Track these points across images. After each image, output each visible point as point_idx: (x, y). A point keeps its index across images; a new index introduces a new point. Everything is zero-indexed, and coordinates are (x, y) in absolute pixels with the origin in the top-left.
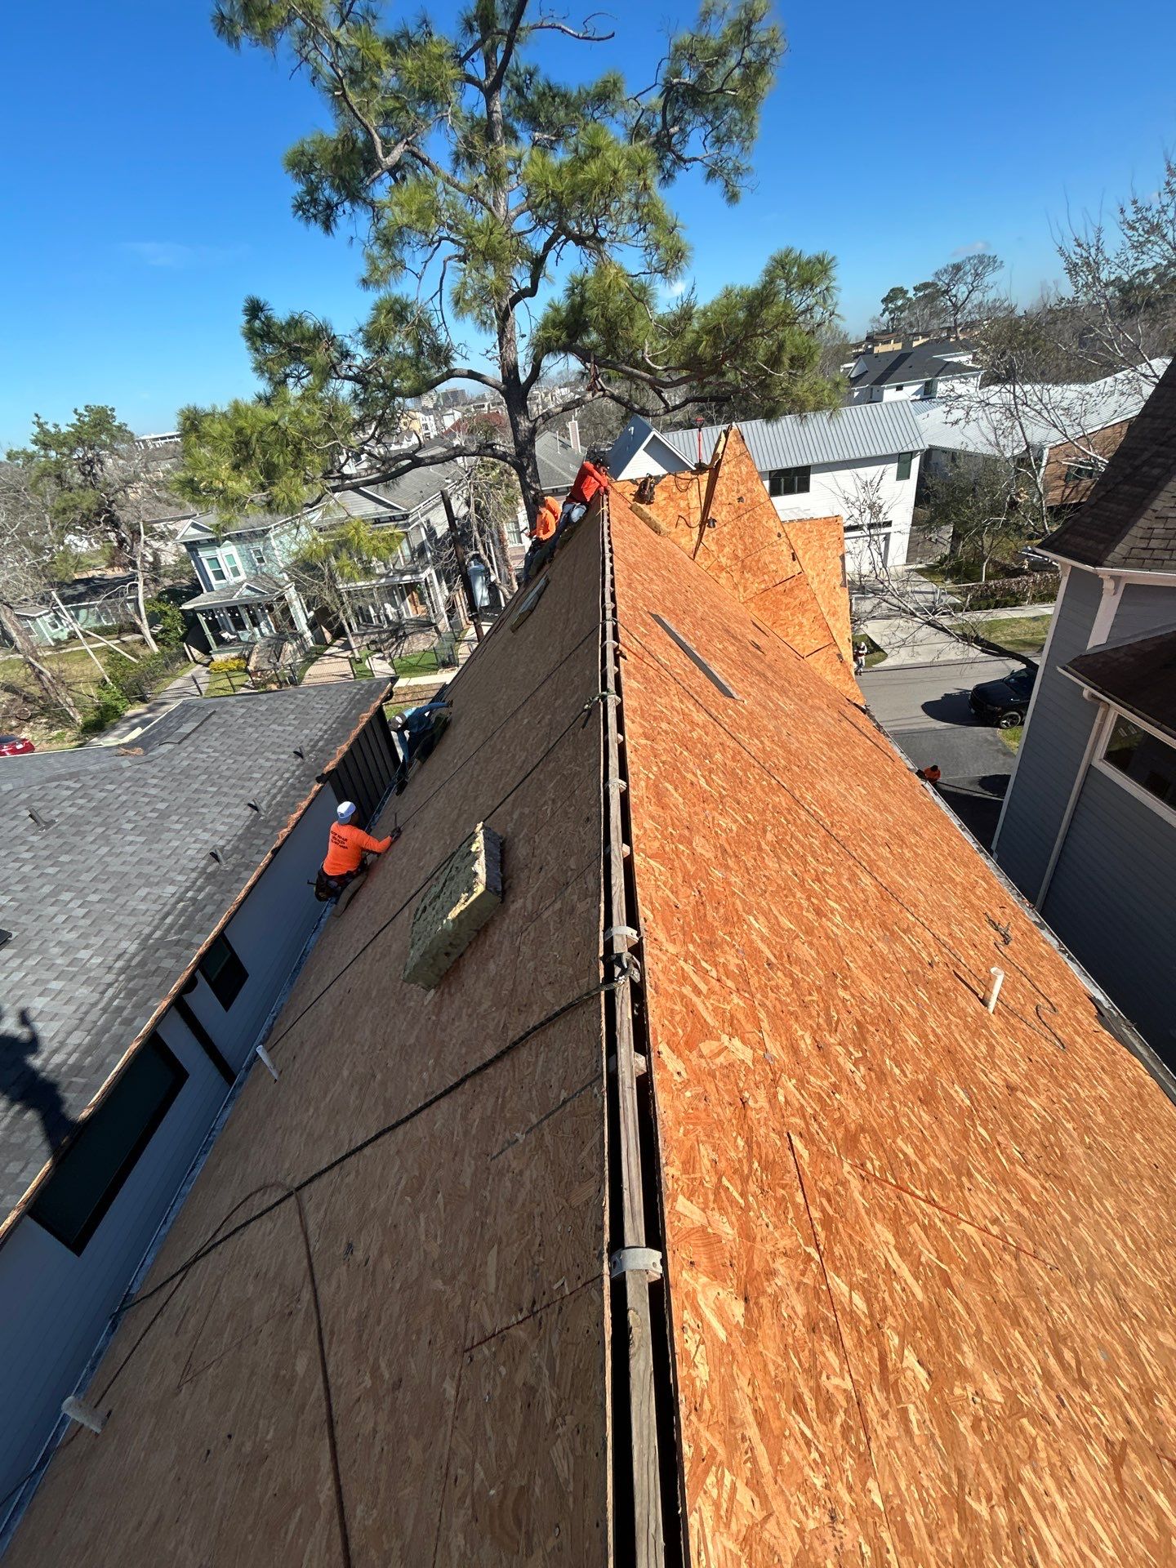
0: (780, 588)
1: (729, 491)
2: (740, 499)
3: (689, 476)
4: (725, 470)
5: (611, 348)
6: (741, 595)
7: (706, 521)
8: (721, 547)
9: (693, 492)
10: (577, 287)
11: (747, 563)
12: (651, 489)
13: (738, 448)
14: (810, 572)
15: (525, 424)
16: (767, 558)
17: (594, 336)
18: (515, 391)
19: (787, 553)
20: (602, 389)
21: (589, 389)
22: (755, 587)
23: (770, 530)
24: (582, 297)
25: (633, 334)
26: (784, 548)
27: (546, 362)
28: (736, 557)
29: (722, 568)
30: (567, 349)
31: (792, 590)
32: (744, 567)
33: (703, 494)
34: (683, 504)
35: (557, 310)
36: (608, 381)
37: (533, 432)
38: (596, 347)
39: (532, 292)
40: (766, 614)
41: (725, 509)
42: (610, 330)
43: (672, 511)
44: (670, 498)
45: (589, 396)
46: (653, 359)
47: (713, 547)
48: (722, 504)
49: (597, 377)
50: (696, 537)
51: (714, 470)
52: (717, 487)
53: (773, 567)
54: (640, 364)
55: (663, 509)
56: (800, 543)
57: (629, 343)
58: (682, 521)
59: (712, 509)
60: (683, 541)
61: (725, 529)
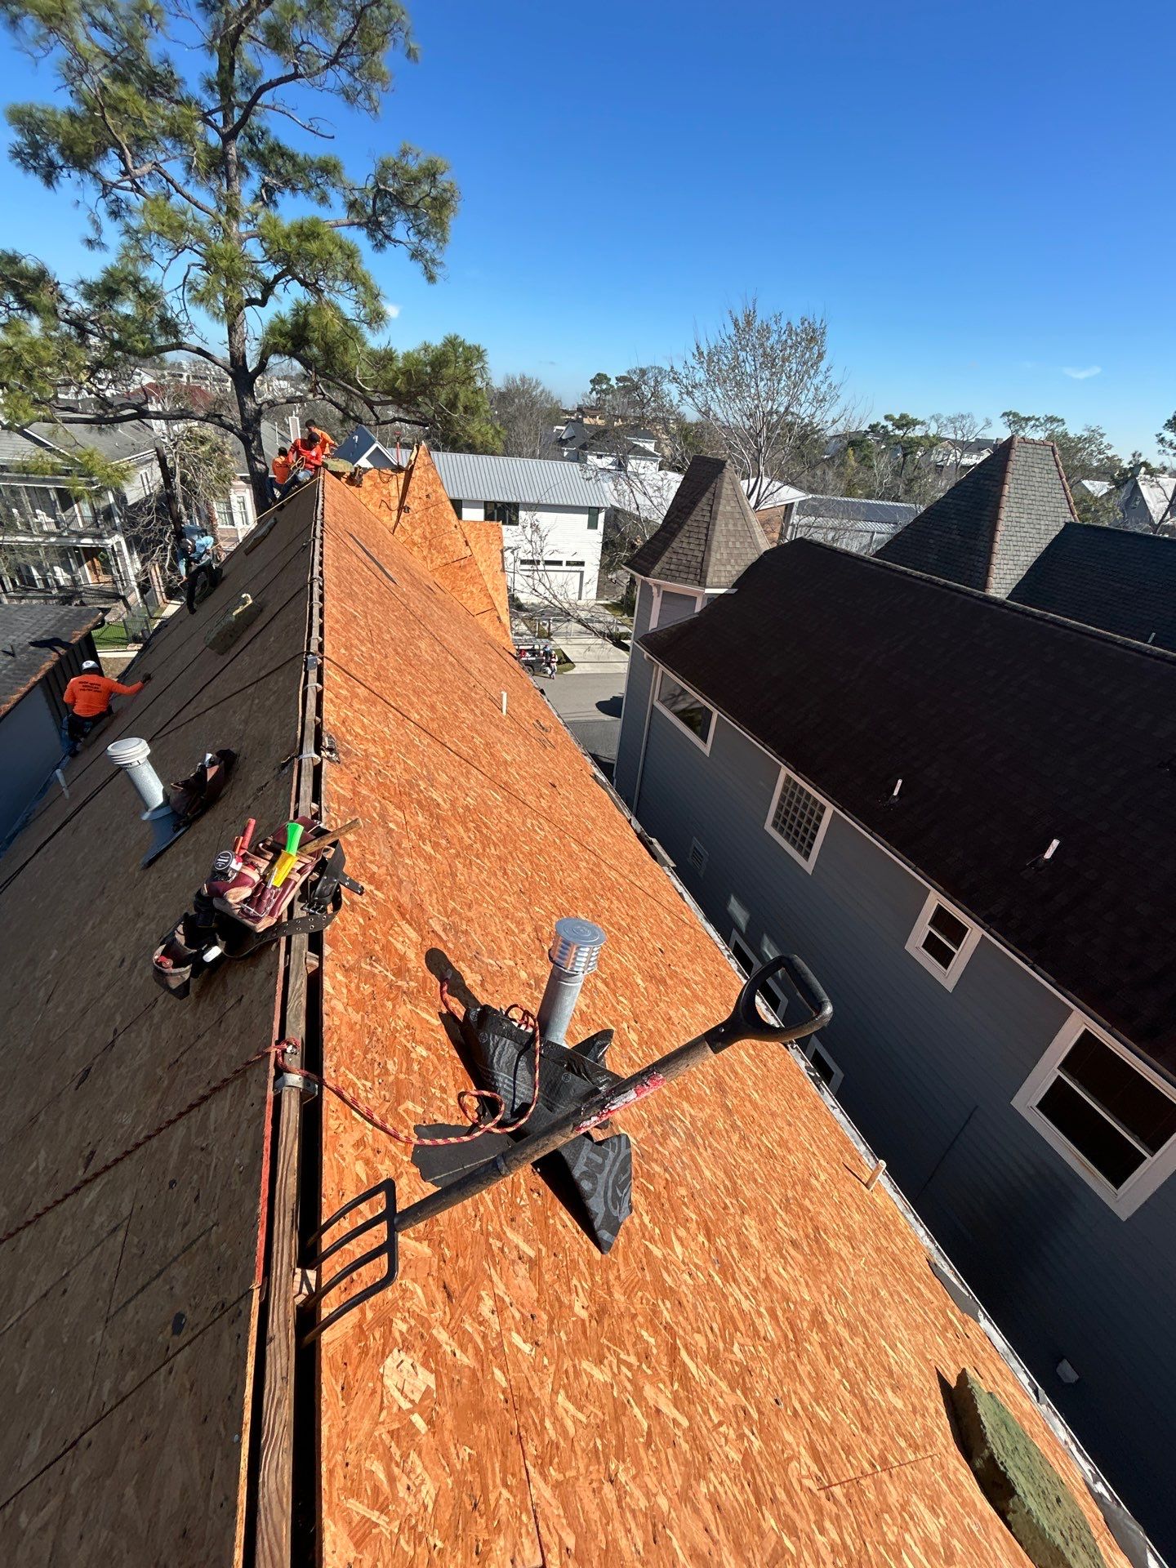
0: (457, 564)
1: (420, 488)
2: (428, 496)
3: (390, 472)
4: (416, 473)
5: (330, 364)
6: (430, 567)
7: (402, 508)
8: (414, 528)
9: (393, 485)
10: (300, 310)
11: (433, 542)
12: (360, 476)
13: (427, 460)
14: (478, 557)
15: (250, 405)
16: (448, 542)
17: (315, 350)
18: (243, 377)
19: (462, 540)
20: (322, 394)
21: (311, 391)
22: (438, 562)
23: (449, 522)
24: (306, 320)
25: (347, 359)
26: (459, 536)
27: (273, 360)
28: (425, 538)
29: (415, 544)
30: (292, 355)
31: (465, 566)
32: (431, 545)
33: (401, 487)
34: (385, 492)
35: (283, 321)
36: (328, 387)
37: (259, 413)
38: (316, 360)
39: (263, 303)
40: (448, 582)
41: (417, 501)
42: (328, 350)
43: (376, 496)
44: (375, 485)
45: (310, 396)
46: (364, 381)
47: (408, 528)
48: (414, 497)
49: (317, 383)
50: (395, 518)
51: (409, 473)
52: (411, 485)
53: (451, 549)
54: (352, 382)
55: (370, 493)
56: (473, 535)
57: (344, 365)
58: (384, 504)
59: (407, 500)
60: (385, 519)
61: (417, 516)
